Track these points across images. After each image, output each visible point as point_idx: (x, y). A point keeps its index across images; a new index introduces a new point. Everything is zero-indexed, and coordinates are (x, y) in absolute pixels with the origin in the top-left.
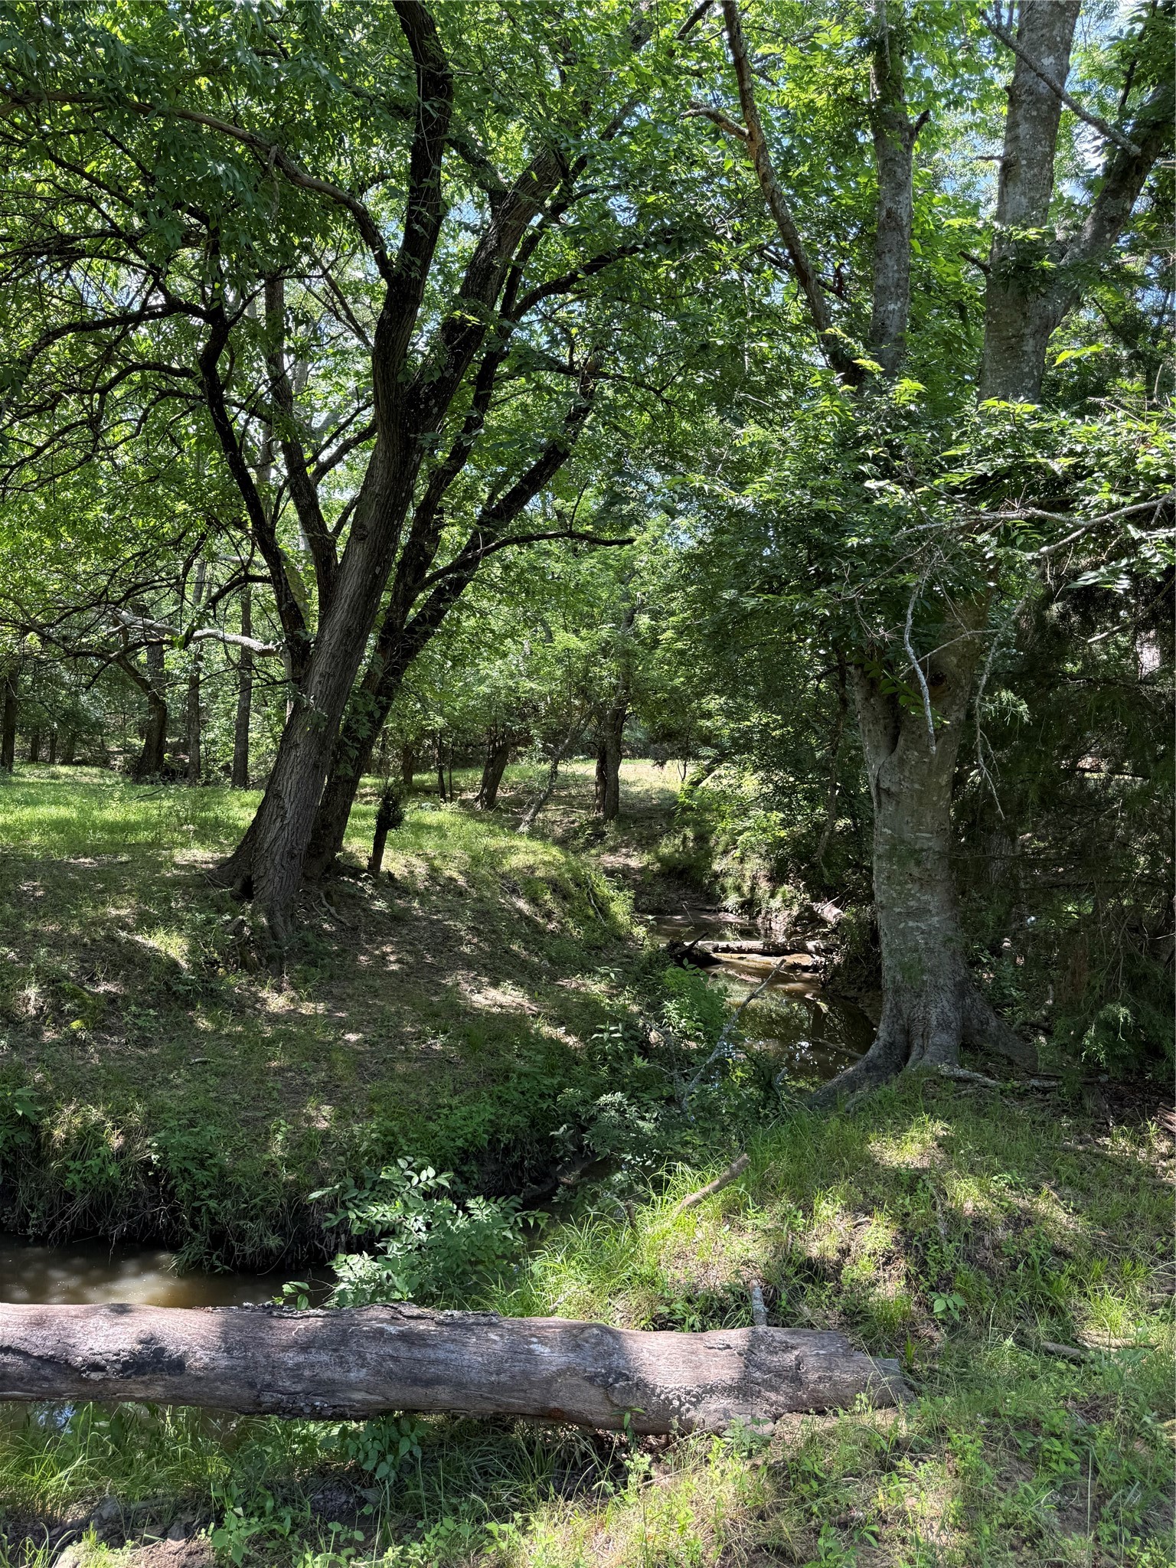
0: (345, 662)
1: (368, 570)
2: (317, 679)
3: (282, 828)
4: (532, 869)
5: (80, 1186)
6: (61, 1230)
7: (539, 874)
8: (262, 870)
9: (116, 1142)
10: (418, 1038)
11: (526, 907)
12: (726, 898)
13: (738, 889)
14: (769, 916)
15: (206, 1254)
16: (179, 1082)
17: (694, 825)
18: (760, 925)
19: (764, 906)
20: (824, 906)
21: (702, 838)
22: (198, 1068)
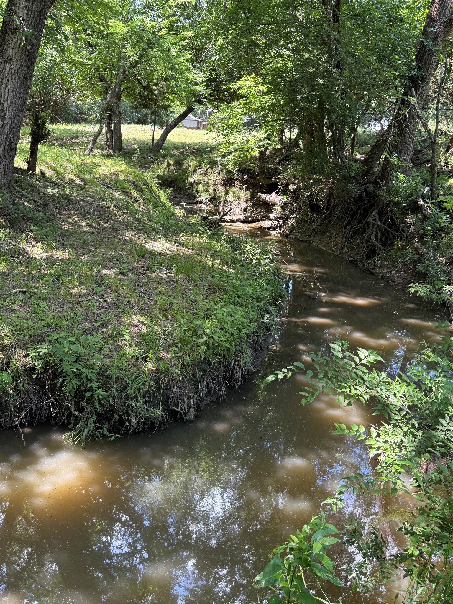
4: (116, 174)
7: (122, 177)
10: (147, 270)
11: (121, 197)
12: (200, 196)
13: (206, 191)
14: (226, 205)
15: (97, 428)
16: (15, 307)
17: (171, 156)
18: (221, 210)
19: (222, 199)
20: (270, 196)
21: (178, 163)
22: (21, 296)
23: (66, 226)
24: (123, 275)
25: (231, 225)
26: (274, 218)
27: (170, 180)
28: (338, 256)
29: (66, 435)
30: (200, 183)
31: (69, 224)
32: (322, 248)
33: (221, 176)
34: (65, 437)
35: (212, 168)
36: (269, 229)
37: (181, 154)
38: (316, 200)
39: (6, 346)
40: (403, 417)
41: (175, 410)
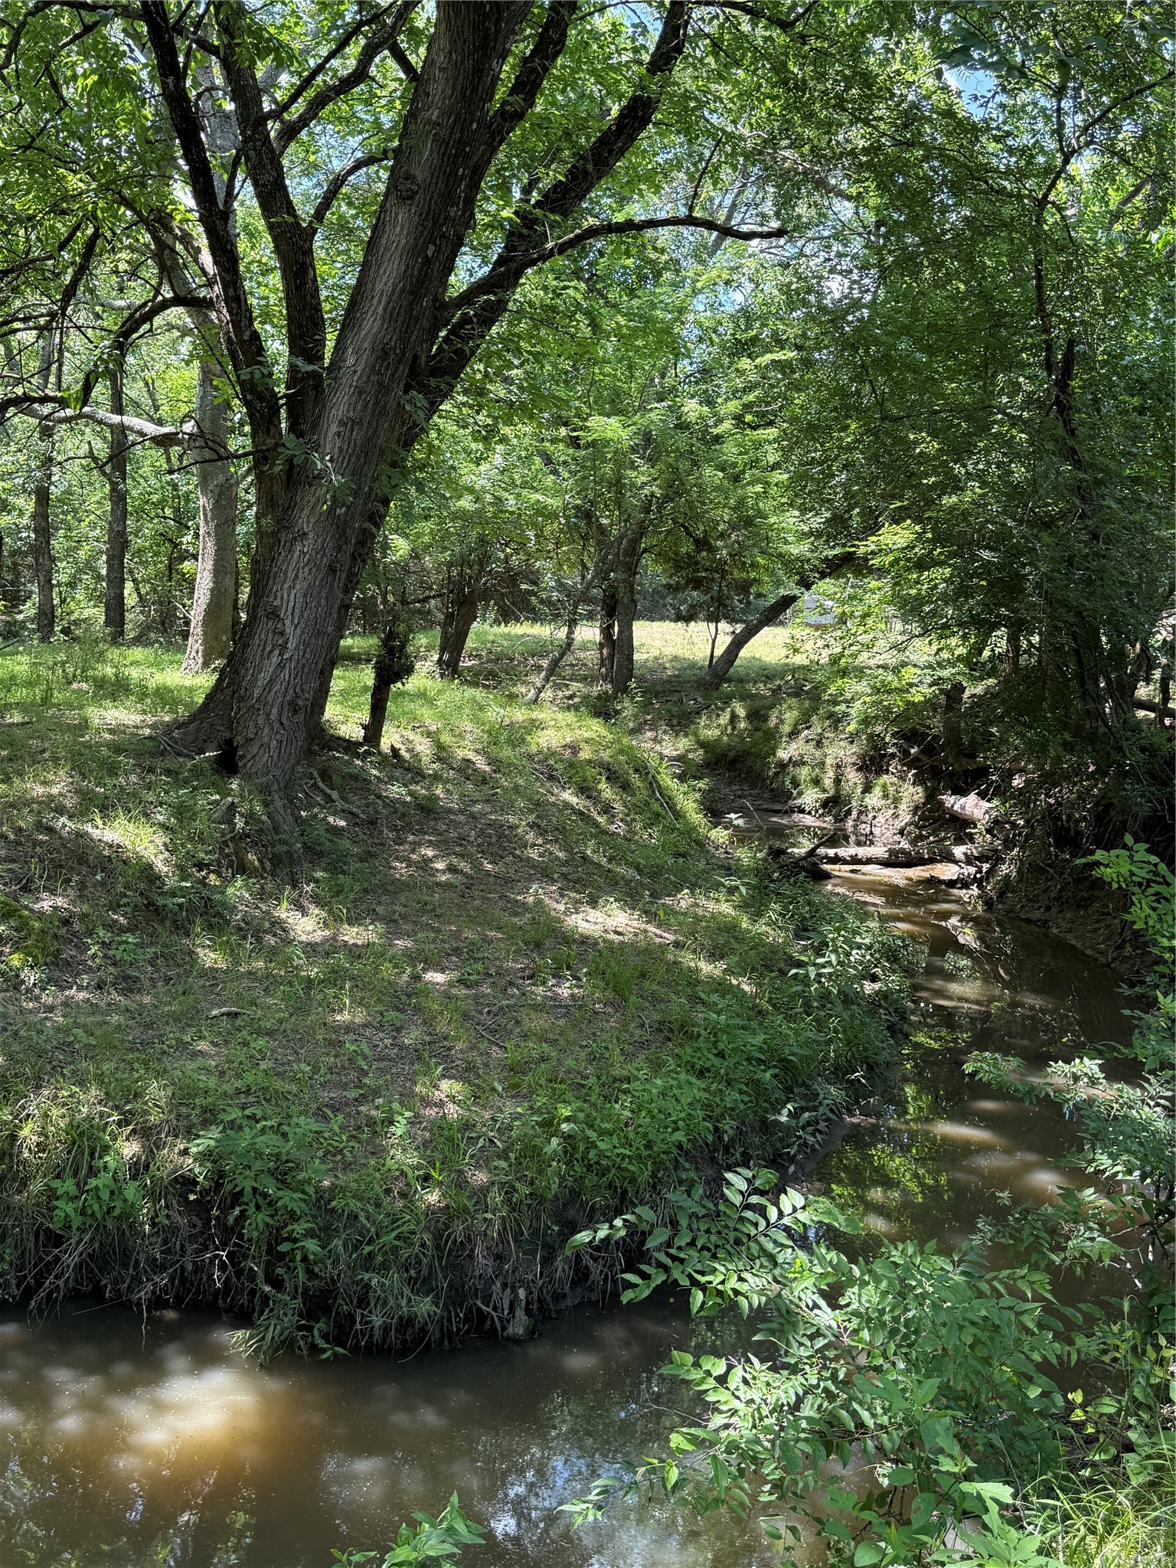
0: (376, 403)
1: (415, 250)
2: (334, 428)
3: (281, 666)
4: (574, 748)
5: (76, 1221)
6: (50, 1294)
7: (585, 754)
8: (252, 729)
9: (130, 1149)
10: (530, 977)
11: (574, 800)
12: (800, 794)
13: (817, 782)
14: (863, 818)
15: (300, 1328)
16: (203, 1046)
17: (742, 699)
18: (850, 829)
19: (854, 804)
20: (963, 800)
21: (757, 716)
22: (225, 1023)
23: (401, 870)
24: (468, 987)
25: (852, 871)
26: (963, 857)
27: (732, 754)
28: (1108, 966)
29: (240, 1334)
30: (804, 763)
31: (410, 863)
32: (1074, 942)
33: (854, 748)
34: (237, 1339)
35: (836, 728)
36: (951, 884)
37: (774, 691)
38: (1069, 817)
39: (150, 1128)
40: (817, 1351)
41: (479, 1309)
